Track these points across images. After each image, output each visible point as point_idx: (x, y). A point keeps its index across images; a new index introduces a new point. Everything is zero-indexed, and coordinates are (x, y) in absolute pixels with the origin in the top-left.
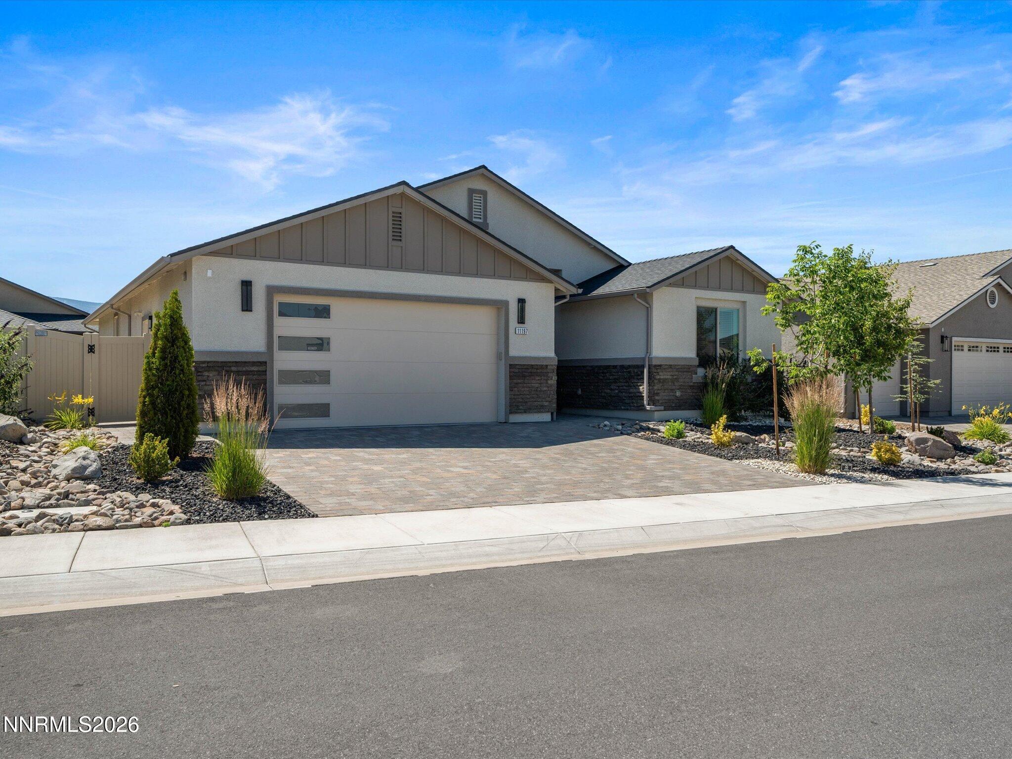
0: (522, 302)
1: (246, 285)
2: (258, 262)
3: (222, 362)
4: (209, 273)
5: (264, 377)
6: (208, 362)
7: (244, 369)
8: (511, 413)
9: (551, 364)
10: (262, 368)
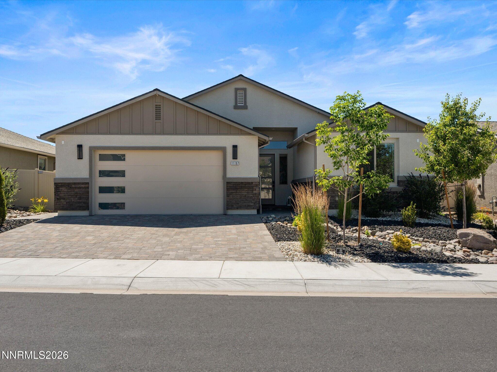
0: (235, 147)
1: (80, 147)
2: (86, 135)
3: (68, 183)
4: (63, 142)
5: (87, 190)
6: (62, 183)
7: (78, 186)
8: (228, 209)
9: (255, 181)
10: (87, 186)
